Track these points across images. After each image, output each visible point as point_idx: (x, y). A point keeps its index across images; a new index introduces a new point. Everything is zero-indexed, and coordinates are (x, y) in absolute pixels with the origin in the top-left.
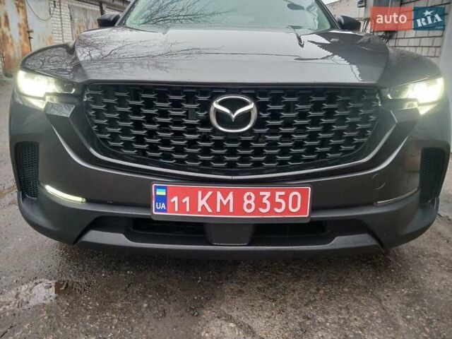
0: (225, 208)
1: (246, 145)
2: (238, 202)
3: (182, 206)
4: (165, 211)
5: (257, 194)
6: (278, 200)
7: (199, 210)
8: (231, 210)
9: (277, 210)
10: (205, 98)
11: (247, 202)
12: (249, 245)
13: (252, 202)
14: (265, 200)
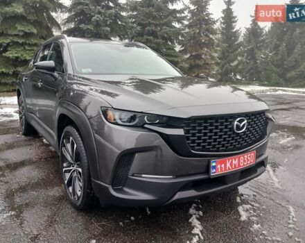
0: (235, 165)
1: (240, 137)
2: (239, 161)
3: (221, 168)
4: (215, 173)
5: (244, 157)
6: (249, 158)
7: (227, 169)
8: (237, 166)
9: (249, 162)
10: (232, 120)
13: (242, 161)
14: (246, 160)
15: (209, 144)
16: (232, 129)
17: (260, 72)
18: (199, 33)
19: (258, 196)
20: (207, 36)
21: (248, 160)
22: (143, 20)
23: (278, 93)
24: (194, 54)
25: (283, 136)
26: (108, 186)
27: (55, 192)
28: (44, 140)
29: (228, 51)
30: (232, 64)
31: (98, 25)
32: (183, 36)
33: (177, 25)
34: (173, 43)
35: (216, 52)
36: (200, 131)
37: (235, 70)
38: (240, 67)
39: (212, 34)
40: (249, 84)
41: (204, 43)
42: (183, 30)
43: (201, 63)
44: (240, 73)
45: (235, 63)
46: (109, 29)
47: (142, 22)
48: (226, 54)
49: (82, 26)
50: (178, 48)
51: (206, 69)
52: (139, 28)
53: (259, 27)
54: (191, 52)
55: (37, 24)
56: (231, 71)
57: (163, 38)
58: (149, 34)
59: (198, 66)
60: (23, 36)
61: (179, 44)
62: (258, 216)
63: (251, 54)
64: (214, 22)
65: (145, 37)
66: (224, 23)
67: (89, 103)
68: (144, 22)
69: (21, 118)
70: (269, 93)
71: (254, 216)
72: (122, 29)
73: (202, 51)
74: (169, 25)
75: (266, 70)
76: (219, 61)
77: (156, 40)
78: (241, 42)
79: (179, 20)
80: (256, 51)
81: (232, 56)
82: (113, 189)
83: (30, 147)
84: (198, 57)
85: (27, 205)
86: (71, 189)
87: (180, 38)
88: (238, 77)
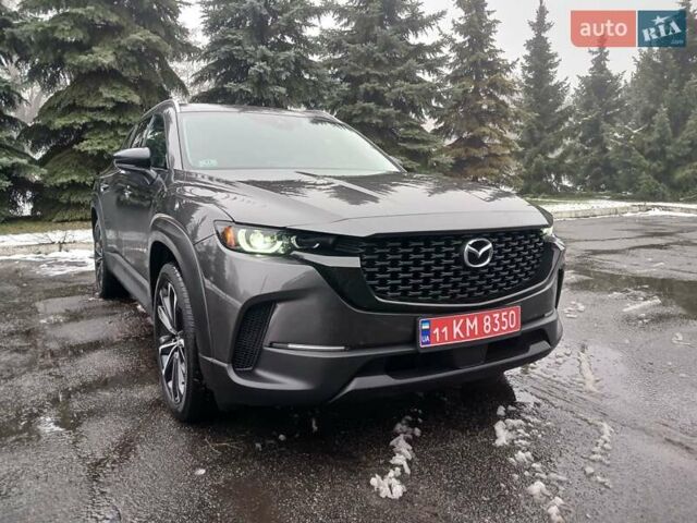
0: (472, 331)
1: (482, 277)
2: (481, 323)
3: (442, 334)
4: (428, 343)
5: (491, 316)
6: (504, 319)
7: (455, 337)
8: (476, 333)
9: (504, 328)
10: (460, 242)
11: (486, 324)
12: (486, 363)
13: (488, 324)
14: (497, 322)
15: (416, 287)
16: (460, 261)
17: (615, 171)
18: (476, 91)
19: (544, 405)
20: (491, 96)
21: (503, 324)
22: (354, 69)
23: (651, 213)
24: (465, 135)
25: (635, 297)
26: (226, 365)
27: (147, 393)
28: (139, 307)
29: (540, 129)
30: (551, 156)
31: (260, 82)
32: (439, 99)
33: (428, 77)
34: (419, 114)
35: (512, 129)
36: (394, 263)
37: (558, 168)
38: (569, 161)
39: (503, 92)
40: (591, 197)
41: (487, 112)
42: (440, 85)
43: (481, 153)
44: (570, 173)
45: (558, 152)
46: (283, 90)
47: (352, 73)
48: (537, 134)
49: (230, 85)
50: (430, 125)
51: (492, 166)
52: (345, 86)
53: (609, 74)
54: (459, 133)
55: (142, 85)
56: (549, 171)
57: (398, 104)
58: (368, 97)
59: (474, 161)
60: (113, 111)
61: (433, 116)
62: (533, 439)
63: (593, 133)
64: (508, 68)
65: (360, 104)
66: (530, 69)
67: (203, 220)
68: (357, 74)
69: (97, 265)
70: (629, 214)
71: (523, 439)
72: (310, 89)
73: (484, 129)
74: (409, 76)
75: (628, 165)
76: (520, 149)
77: (381, 110)
78: (569, 107)
79: (431, 67)
80: (604, 125)
81: (550, 138)
82: (235, 371)
83: (109, 319)
84: (476, 142)
85: (91, 413)
86: (170, 384)
87: (434, 104)
88: (566, 183)
